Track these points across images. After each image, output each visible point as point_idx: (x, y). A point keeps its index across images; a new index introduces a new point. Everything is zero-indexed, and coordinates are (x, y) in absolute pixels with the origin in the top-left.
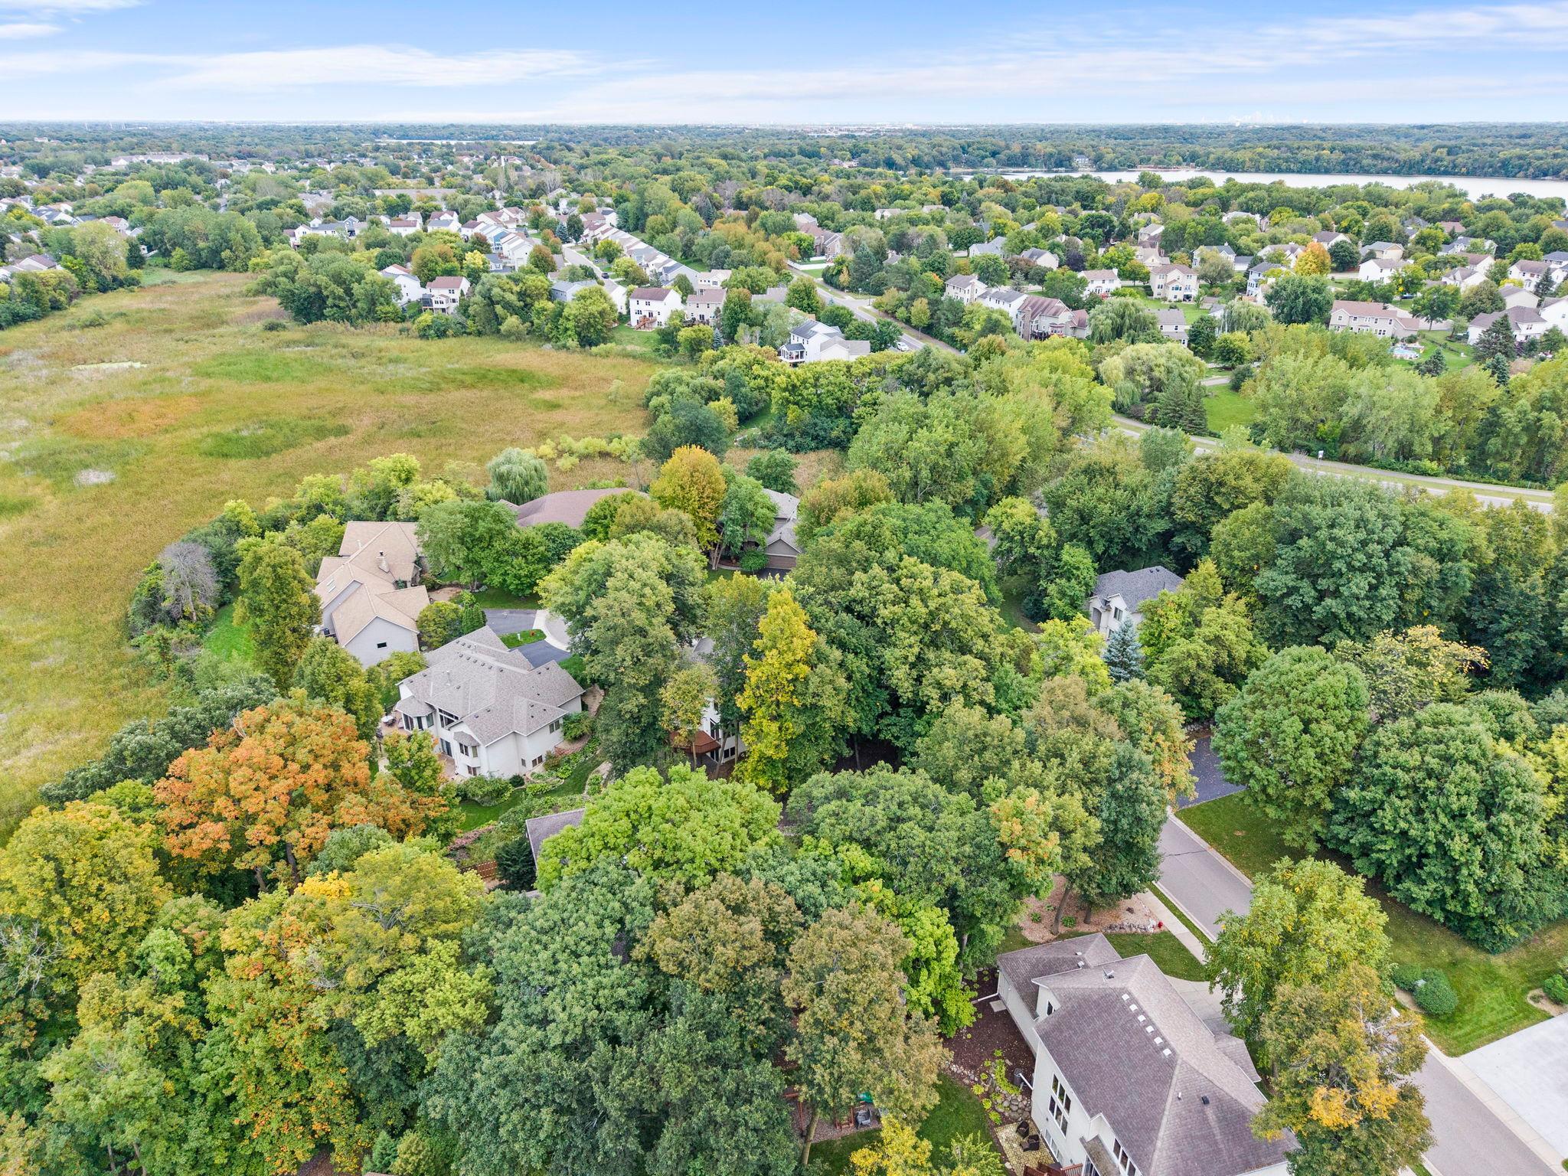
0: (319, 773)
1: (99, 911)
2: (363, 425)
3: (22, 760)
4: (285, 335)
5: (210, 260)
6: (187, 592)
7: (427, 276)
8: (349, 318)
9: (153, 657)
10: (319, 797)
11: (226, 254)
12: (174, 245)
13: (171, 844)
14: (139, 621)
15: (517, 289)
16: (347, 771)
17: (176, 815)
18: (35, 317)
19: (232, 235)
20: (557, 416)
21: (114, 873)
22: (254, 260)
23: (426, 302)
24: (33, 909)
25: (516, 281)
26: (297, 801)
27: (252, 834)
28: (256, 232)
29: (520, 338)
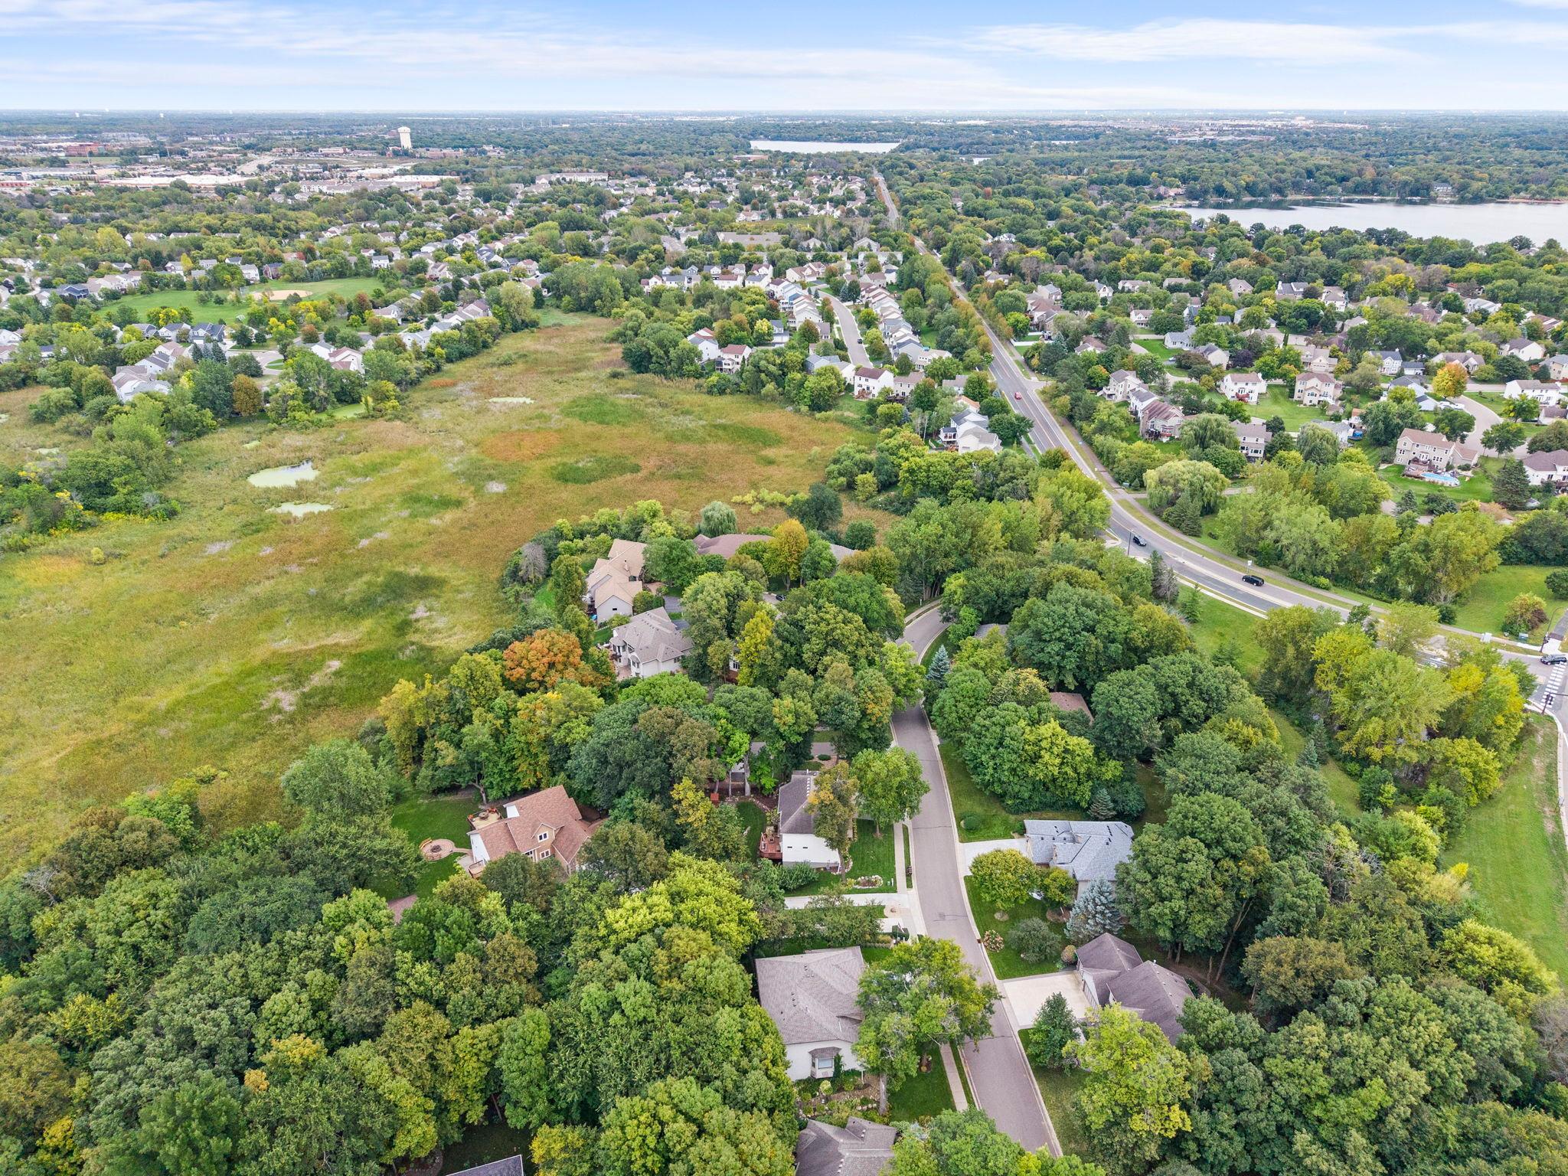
0: (560, 658)
1: (482, 690)
2: (649, 464)
3: (452, 640)
4: (622, 383)
5: (586, 306)
6: (531, 568)
7: (724, 342)
8: (664, 373)
9: (512, 600)
10: (560, 667)
11: (598, 303)
12: (565, 292)
13: (507, 673)
14: (508, 580)
15: (778, 361)
16: (571, 659)
17: (509, 664)
18: (472, 355)
19: (603, 289)
20: (770, 470)
21: (487, 677)
22: (615, 310)
23: (717, 364)
24: (463, 685)
25: (779, 355)
26: (551, 665)
27: (534, 675)
28: (619, 287)
29: (773, 399)
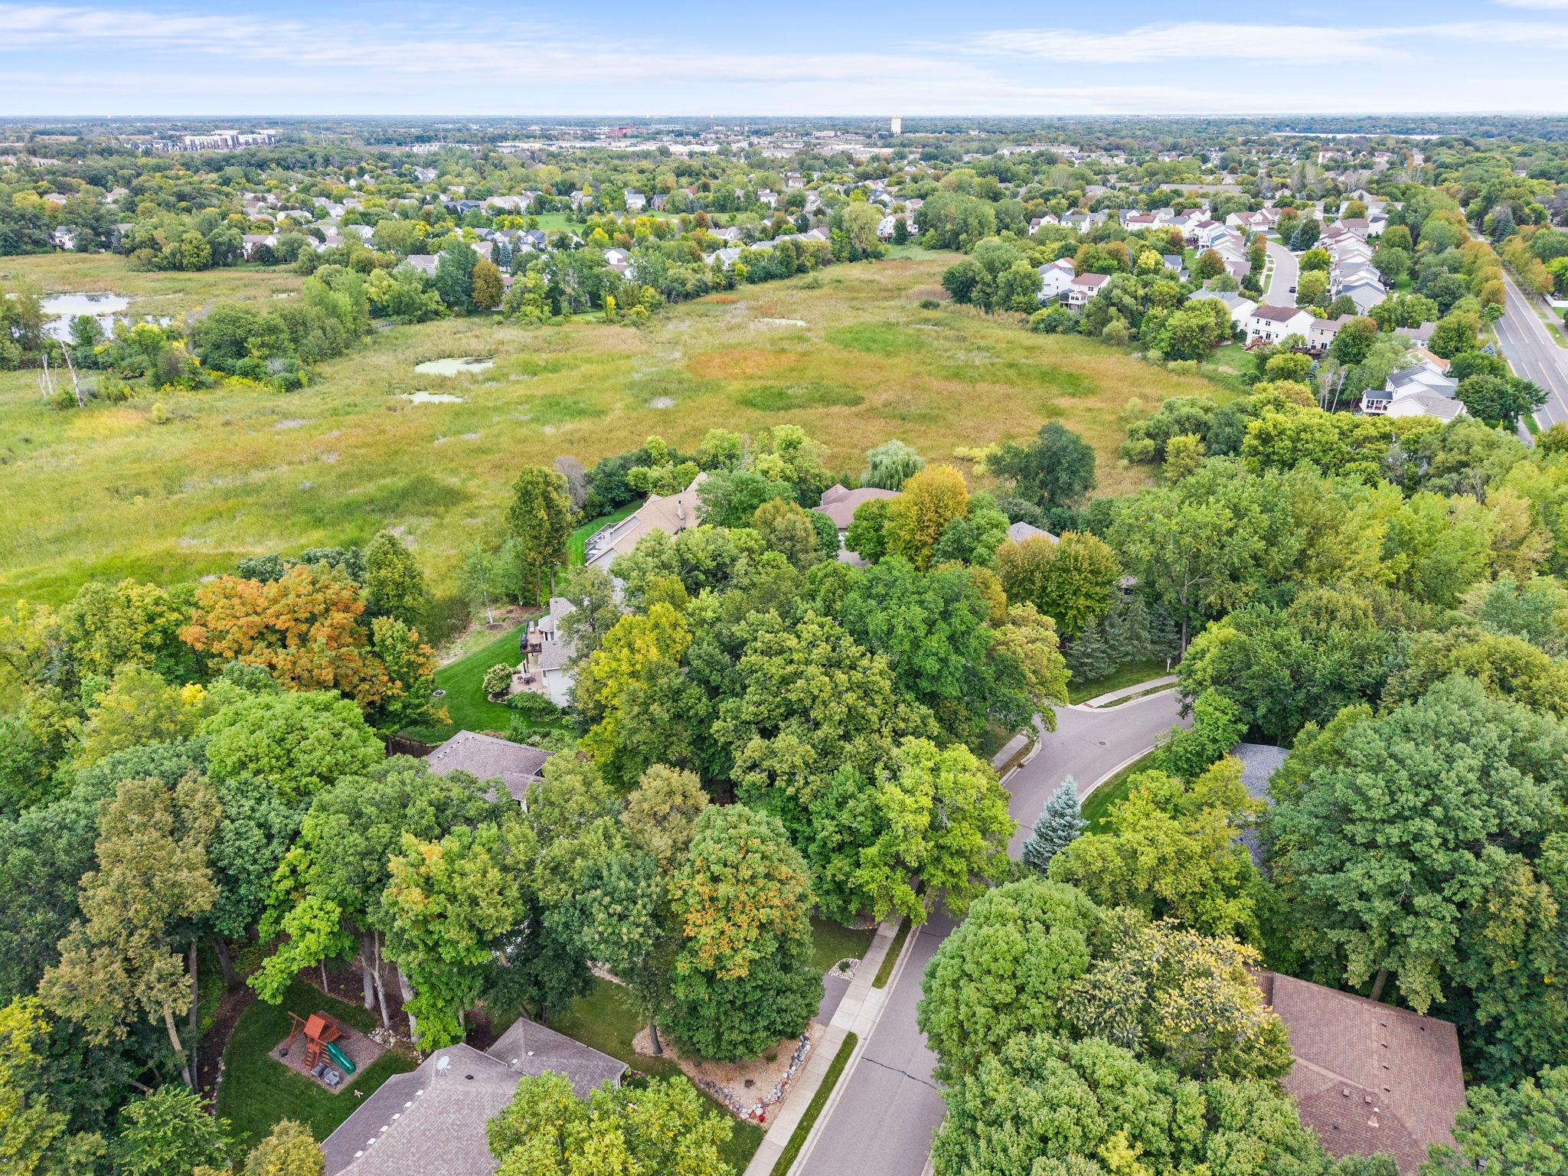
2: (879, 398)
4: (930, 313)
5: (950, 242)
7: (1082, 272)
8: (985, 303)
11: (963, 237)
15: (1141, 292)
19: (971, 220)
22: (976, 244)
23: (1062, 297)
25: (1145, 284)
28: (992, 219)
29: (1120, 343)
